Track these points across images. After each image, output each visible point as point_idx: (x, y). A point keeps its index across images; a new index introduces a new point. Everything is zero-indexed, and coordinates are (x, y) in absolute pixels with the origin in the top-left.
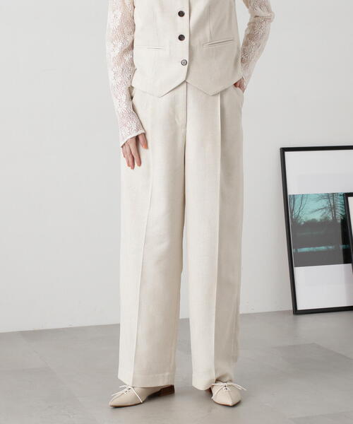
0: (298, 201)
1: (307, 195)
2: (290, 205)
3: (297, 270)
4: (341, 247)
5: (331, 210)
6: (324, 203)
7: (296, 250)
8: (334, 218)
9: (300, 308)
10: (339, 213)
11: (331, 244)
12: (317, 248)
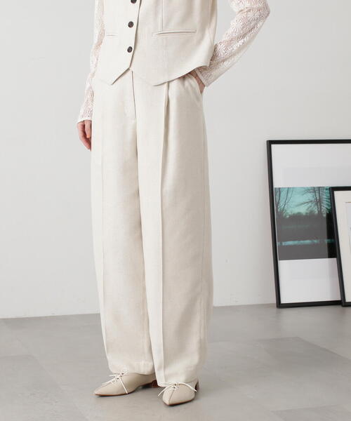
0: (283, 194)
1: (293, 188)
2: (276, 197)
3: (282, 264)
4: (326, 241)
5: (317, 204)
6: (310, 196)
7: (281, 243)
8: (320, 212)
9: (283, 301)
10: (325, 207)
11: (317, 238)
12: (302, 242)
